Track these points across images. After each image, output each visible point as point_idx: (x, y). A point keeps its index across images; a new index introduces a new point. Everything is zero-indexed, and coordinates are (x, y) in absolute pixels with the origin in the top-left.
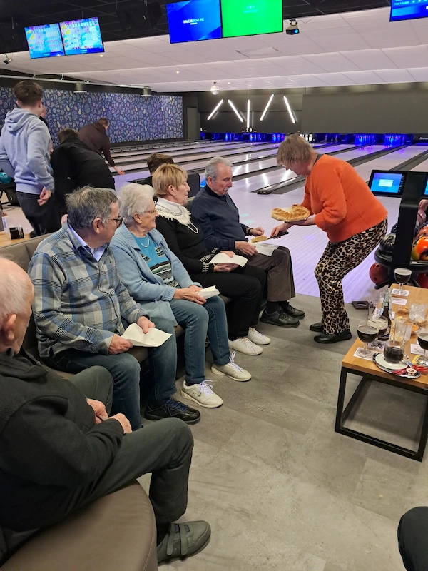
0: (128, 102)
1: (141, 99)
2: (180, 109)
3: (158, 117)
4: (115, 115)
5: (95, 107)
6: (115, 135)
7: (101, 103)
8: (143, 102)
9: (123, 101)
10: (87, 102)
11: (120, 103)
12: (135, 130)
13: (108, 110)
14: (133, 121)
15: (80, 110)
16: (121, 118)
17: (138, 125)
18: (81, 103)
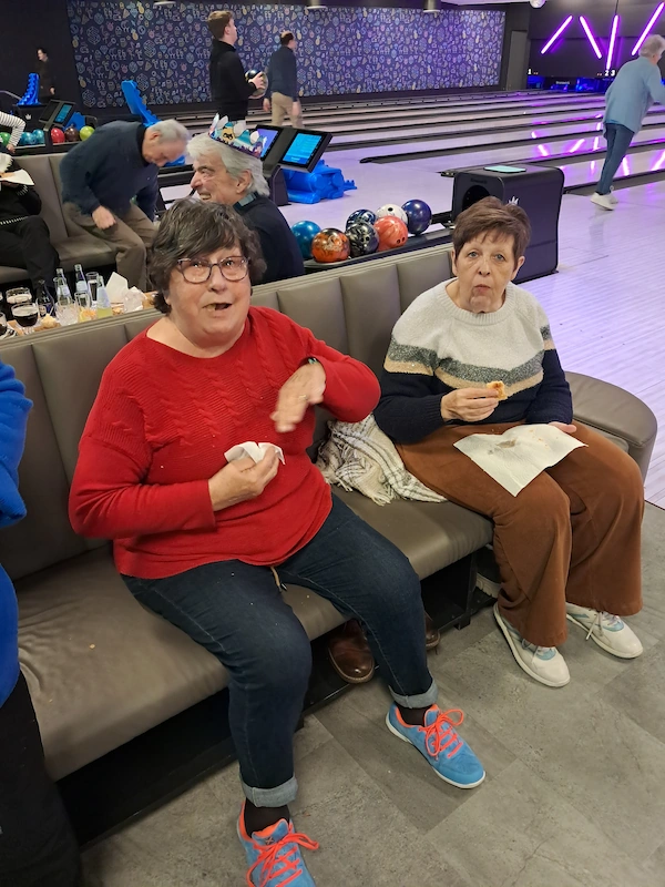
0: (402, 22)
1: (426, 17)
2: (498, 34)
3: (455, 49)
4: (377, 45)
5: (343, 33)
6: (374, 80)
7: (355, 26)
8: (430, 22)
9: (393, 21)
10: (331, 24)
11: (387, 25)
12: (410, 72)
13: (365, 37)
14: (407, 56)
15: (318, 37)
16: (387, 50)
17: (415, 62)
18: (322, 26)
